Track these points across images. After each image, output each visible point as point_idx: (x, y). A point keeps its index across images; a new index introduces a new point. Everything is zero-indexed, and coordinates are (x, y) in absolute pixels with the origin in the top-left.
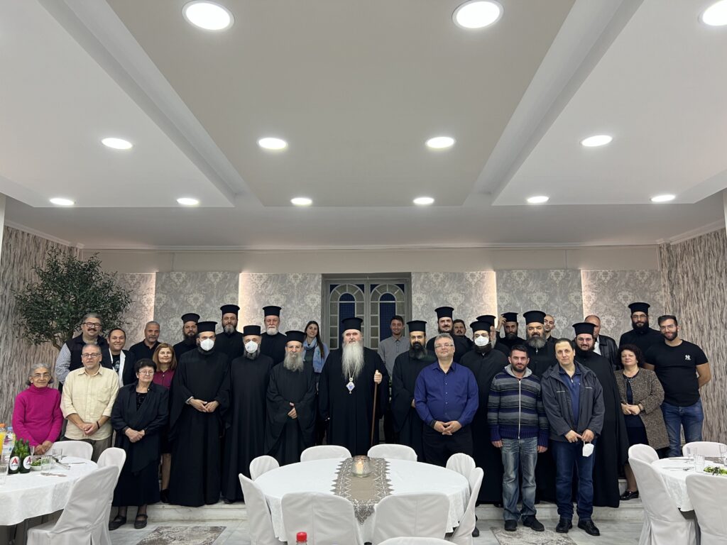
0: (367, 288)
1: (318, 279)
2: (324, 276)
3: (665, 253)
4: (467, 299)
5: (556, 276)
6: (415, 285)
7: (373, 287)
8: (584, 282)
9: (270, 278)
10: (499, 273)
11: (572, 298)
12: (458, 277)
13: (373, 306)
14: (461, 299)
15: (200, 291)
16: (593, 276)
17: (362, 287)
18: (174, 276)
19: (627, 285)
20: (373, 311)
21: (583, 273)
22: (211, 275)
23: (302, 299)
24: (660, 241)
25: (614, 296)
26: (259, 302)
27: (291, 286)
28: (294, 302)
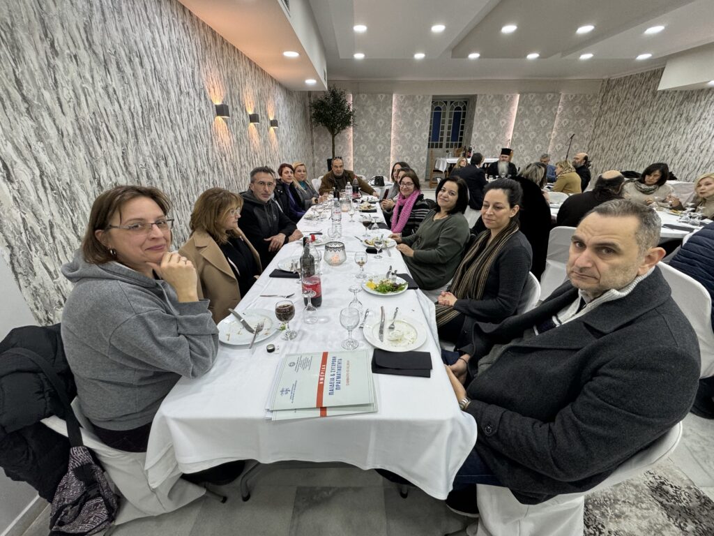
0: (449, 103)
1: (430, 98)
2: (433, 96)
3: (605, 84)
4: (502, 109)
5: (549, 97)
6: (478, 102)
7: (452, 102)
8: (562, 100)
9: (408, 98)
10: (522, 94)
11: (553, 109)
12: (500, 97)
13: (451, 113)
14: (499, 109)
15: (374, 105)
16: (566, 97)
17: (446, 102)
18: (361, 96)
19: (580, 102)
20: (450, 117)
21: (563, 94)
22: (379, 96)
23: (422, 110)
24: (606, 77)
25: (572, 109)
26: (401, 111)
27: (417, 102)
28: (418, 111)
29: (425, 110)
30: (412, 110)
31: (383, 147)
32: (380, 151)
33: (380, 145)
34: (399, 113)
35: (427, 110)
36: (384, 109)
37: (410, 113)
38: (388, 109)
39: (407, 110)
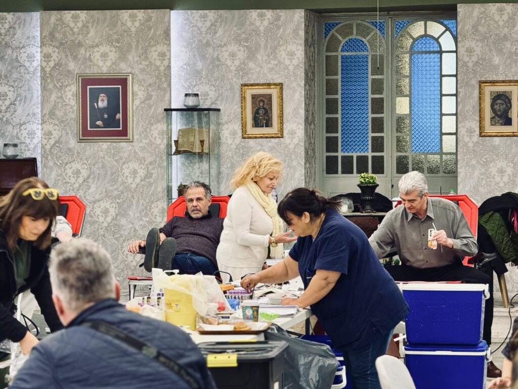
0: (389, 28)
15: (110, 41)
26: (203, 57)
27: (256, 31)
28: (261, 56)
29: (282, 54)
30: (241, 55)
31: (141, 173)
32: (133, 183)
33: (134, 165)
34: (200, 65)
35: (291, 54)
36: (145, 54)
37: (233, 65)
38: (154, 54)
39: (226, 55)
